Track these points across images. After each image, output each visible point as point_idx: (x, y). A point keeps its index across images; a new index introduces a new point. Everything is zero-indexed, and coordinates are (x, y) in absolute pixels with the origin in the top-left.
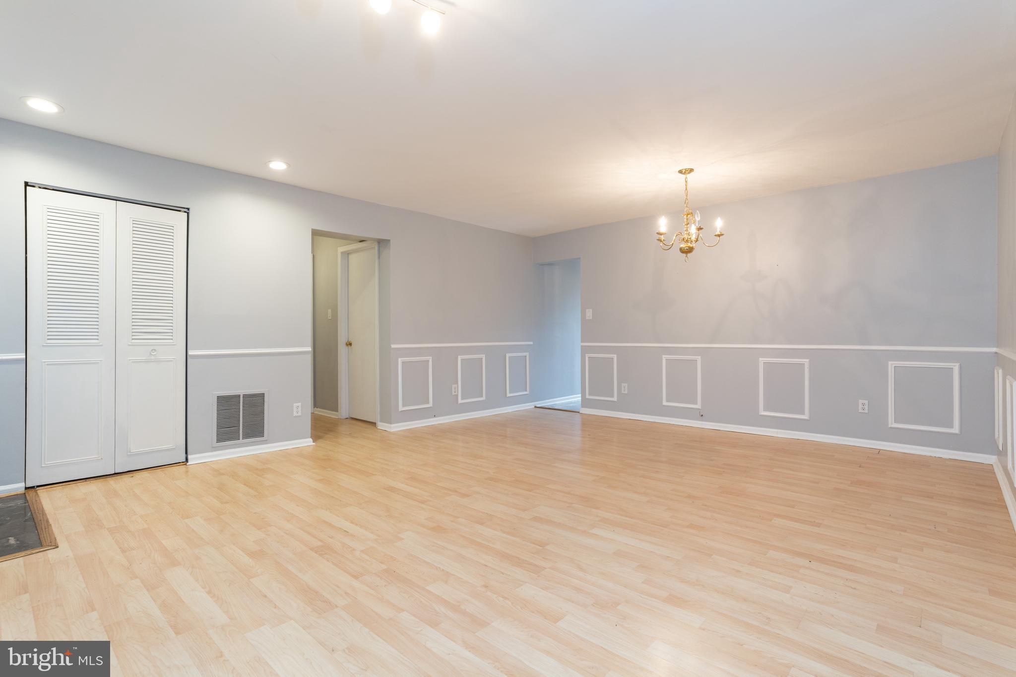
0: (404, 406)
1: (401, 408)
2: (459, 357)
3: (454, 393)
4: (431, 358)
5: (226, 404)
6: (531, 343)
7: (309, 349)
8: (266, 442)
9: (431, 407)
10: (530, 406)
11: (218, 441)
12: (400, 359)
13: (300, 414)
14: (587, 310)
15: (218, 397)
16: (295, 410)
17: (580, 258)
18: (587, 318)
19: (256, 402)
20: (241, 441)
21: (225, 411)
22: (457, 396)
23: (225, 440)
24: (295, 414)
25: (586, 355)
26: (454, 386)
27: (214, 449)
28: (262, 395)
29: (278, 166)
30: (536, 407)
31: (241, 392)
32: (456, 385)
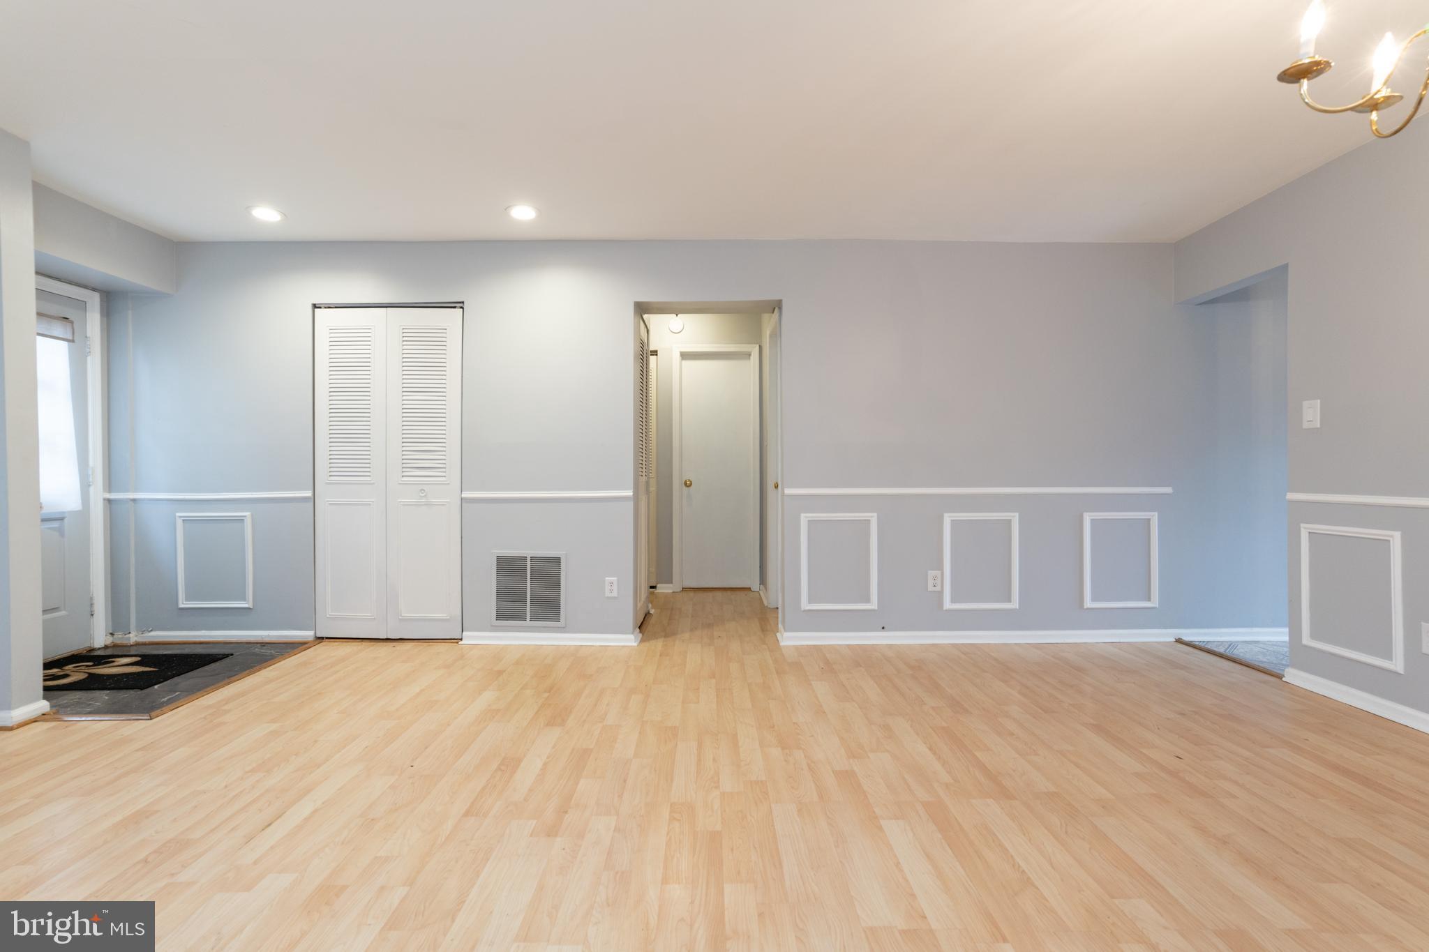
0: (810, 601)
1: (805, 605)
2: (946, 515)
3: (931, 588)
4: (875, 514)
5: (509, 567)
6: (1169, 490)
7: (630, 493)
8: (563, 630)
9: (874, 610)
10: (1162, 636)
11: (498, 618)
12: (803, 515)
13: (615, 594)
14: (1306, 404)
15: (499, 558)
16: (607, 587)
17: (1284, 268)
18: (1306, 425)
19: (549, 569)
20: (528, 623)
21: (507, 578)
22: (941, 593)
23: (507, 619)
24: (608, 594)
25: (1302, 525)
26: (931, 573)
27: (494, 628)
28: (557, 560)
29: (523, 213)
30: (1179, 641)
31: (529, 553)
32: (939, 572)
